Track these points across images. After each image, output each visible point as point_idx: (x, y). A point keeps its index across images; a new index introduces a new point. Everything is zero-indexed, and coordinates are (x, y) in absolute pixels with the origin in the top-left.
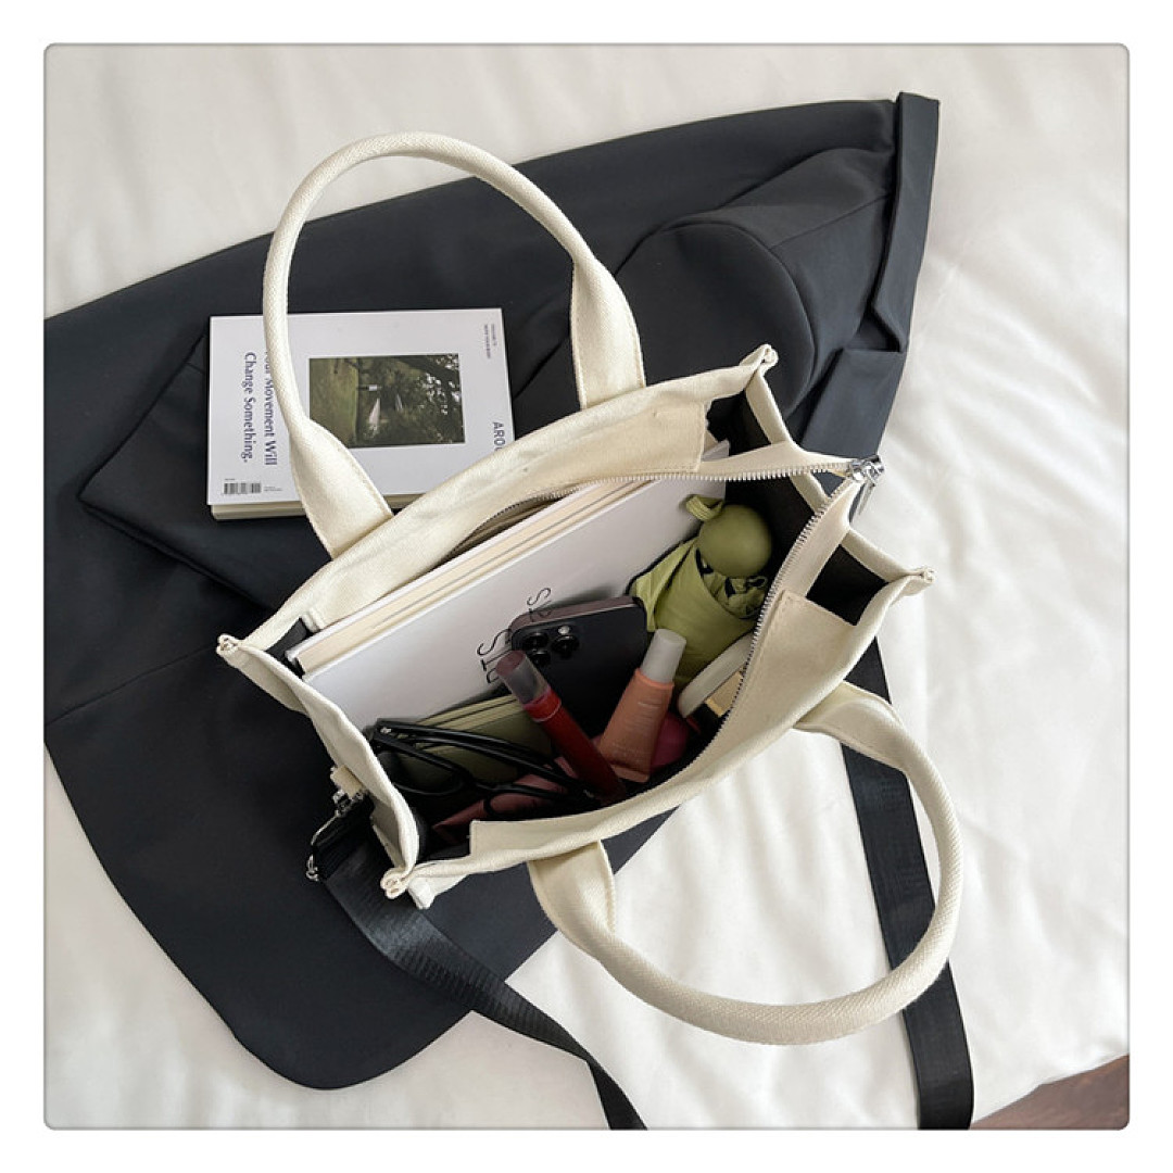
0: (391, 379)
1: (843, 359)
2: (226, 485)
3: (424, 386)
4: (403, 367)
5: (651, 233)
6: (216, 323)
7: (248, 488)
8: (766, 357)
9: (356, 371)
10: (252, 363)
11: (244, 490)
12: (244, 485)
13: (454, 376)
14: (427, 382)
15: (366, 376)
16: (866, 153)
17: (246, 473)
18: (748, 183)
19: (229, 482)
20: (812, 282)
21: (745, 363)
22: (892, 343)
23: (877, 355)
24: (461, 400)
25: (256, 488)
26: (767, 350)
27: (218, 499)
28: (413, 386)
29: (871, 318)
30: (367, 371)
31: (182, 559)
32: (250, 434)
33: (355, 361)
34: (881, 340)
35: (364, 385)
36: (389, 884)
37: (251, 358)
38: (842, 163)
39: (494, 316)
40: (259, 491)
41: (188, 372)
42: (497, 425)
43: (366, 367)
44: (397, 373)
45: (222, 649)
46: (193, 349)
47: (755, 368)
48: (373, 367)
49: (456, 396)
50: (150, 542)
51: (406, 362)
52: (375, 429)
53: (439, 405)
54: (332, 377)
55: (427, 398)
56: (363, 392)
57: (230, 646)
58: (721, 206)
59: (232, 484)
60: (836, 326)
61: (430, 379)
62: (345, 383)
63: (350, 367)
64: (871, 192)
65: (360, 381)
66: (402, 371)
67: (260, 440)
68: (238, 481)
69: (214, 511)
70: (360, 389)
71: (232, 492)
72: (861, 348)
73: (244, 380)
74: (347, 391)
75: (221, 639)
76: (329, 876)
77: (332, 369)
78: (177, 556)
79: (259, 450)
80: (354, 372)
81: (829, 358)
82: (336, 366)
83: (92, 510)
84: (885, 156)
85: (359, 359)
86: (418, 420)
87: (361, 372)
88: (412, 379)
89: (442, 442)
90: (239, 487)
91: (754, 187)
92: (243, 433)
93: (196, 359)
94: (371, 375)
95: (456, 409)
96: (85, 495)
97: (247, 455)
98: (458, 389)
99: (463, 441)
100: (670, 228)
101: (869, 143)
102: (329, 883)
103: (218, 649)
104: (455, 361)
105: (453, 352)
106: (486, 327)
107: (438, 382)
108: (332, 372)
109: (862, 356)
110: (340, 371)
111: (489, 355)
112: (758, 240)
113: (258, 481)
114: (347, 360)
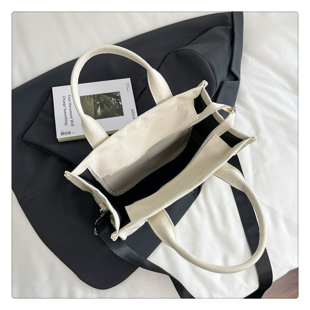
0: (102, 100)
1: (224, 84)
2: (61, 133)
3: (111, 101)
4: (105, 96)
5: (168, 54)
6: (54, 89)
7: (67, 133)
8: (205, 83)
9: (93, 98)
10: (65, 99)
11: (66, 134)
12: (66, 132)
13: (119, 97)
14: (112, 100)
15: (95, 100)
16: (224, 27)
17: (66, 129)
18: (193, 38)
19: (62, 132)
20: (213, 64)
21: (199, 86)
22: (236, 79)
23: (233, 82)
24: (122, 104)
25: (69, 133)
26: (205, 82)
27: (59, 137)
28: (108, 101)
29: (230, 72)
30: (96, 98)
31: (51, 153)
32: (66, 118)
33: (92, 96)
34: (233, 78)
35: (95, 102)
36: (113, 237)
37: (64, 98)
38: (218, 30)
39: (128, 80)
40: (70, 134)
41: (47, 103)
42: (132, 110)
43: (95, 97)
44: (104, 98)
45: (66, 175)
46: (48, 96)
47: (202, 87)
48: (97, 97)
49: (120, 103)
50: (42, 150)
51: (106, 95)
52: (100, 114)
53: (116, 106)
54: (87, 101)
55: (113, 104)
56: (95, 104)
57: (68, 174)
58: (187, 45)
59: (63, 133)
60: (221, 75)
61: (113, 99)
62: (90, 102)
63: (91, 98)
64: (227, 38)
65: (94, 101)
66: (105, 98)
67: (69, 120)
68: (64, 131)
69: (59, 140)
70: (94, 103)
71: (63, 134)
72: (228, 80)
73: (63, 104)
74: (91, 104)
75: (66, 172)
76: (100, 233)
77: (86, 98)
78: (49, 153)
79: (69, 122)
80: (92, 99)
81: (220, 84)
82: (87, 98)
83: (25, 142)
84: (230, 28)
85: (93, 95)
86: (111, 110)
87: (94, 99)
88: (108, 99)
89: (118, 116)
90: (65, 133)
91: (195, 39)
92: (64, 118)
93: (49, 99)
94: (97, 99)
95: (121, 107)
96: (24, 139)
97: (66, 124)
98: (121, 101)
99: (123, 115)
100: (174, 52)
101: (225, 24)
102: (100, 235)
103: (65, 175)
104: (119, 94)
105: (119, 91)
106: (126, 83)
107: (115, 100)
108: (86, 99)
109: (229, 83)
110: (88, 99)
111: (128, 91)
112: (198, 53)
113: (70, 131)
114: (90, 96)
